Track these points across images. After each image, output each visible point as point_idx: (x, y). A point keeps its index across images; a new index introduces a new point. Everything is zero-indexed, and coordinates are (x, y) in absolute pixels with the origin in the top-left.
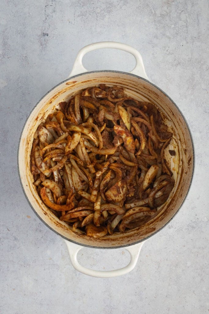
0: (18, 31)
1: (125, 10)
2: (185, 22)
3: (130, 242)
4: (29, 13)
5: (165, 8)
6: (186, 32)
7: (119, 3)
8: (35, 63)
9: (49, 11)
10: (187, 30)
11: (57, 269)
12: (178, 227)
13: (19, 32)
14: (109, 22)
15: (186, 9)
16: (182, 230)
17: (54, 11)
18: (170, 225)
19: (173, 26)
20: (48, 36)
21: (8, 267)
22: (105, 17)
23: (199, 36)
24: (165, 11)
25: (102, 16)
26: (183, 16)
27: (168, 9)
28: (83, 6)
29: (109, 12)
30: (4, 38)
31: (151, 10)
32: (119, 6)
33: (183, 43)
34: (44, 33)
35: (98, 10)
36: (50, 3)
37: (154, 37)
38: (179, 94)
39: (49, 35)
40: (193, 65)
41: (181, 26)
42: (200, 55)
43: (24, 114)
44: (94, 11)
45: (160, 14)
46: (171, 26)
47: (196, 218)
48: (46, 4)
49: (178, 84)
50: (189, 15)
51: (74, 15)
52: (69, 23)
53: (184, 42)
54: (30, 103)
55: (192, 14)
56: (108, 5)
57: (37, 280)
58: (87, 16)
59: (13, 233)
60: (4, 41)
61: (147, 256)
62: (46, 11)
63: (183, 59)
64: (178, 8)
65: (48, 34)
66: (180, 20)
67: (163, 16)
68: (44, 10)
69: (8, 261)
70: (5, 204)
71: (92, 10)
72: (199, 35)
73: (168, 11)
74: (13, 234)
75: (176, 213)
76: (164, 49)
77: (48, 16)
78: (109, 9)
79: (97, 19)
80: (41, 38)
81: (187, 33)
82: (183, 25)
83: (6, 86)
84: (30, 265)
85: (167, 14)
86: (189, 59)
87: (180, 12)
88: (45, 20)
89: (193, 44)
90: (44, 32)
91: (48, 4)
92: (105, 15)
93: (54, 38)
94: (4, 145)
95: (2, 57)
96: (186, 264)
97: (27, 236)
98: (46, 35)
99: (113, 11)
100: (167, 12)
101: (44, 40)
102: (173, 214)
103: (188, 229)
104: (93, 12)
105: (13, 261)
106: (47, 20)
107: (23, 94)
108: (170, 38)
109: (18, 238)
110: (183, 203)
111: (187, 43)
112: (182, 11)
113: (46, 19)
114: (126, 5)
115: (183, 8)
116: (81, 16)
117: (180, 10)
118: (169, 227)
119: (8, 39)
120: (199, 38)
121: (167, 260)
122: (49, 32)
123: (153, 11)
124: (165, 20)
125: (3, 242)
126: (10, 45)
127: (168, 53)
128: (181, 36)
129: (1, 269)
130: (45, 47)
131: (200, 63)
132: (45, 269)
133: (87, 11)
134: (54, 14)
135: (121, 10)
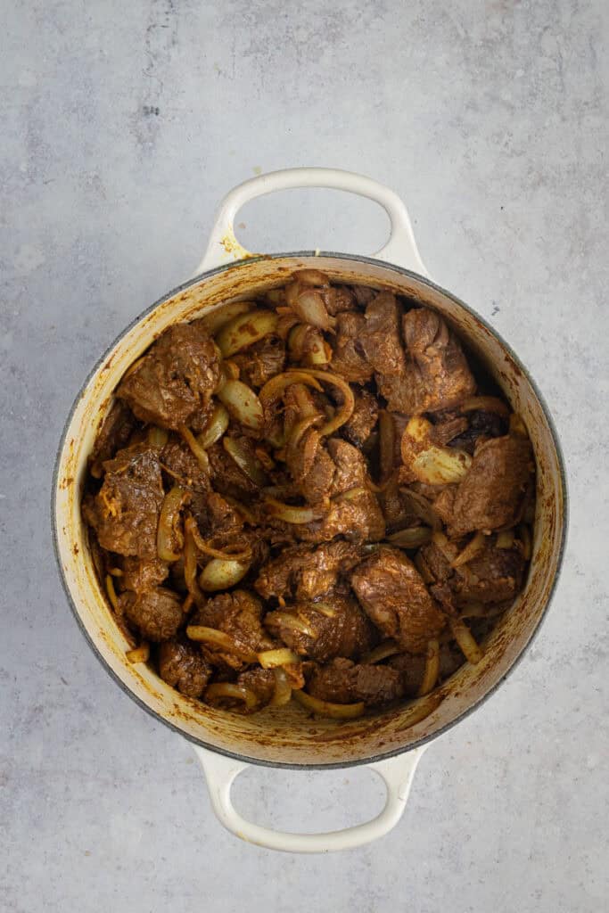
0: (72, 103)
1: (379, 30)
2: (555, 60)
3: (383, 747)
4: (101, 51)
5: (495, 21)
6: (559, 88)
7: (360, 12)
8: (123, 196)
9: (160, 42)
10: (562, 84)
13: (75, 105)
14: (333, 68)
15: (558, 22)
16: (568, 663)
17: (173, 42)
19: (520, 73)
20: (159, 117)
21: (67, 789)
22: (323, 53)
23: (598, 99)
24: (496, 31)
25: (314, 50)
26: (549, 44)
27: (503, 22)
28: (256, 23)
29: (334, 38)
30: (32, 125)
31: (455, 28)
32: (361, 20)
33: (551, 121)
34: (145, 108)
35: (302, 35)
36: (162, 20)
37: (468, 107)
38: (547, 268)
39: (162, 112)
40: (584, 182)
41: (543, 72)
42: (602, 154)
43: (97, 345)
44: (290, 38)
45: (483, 40)
46: (514, 74)
48: (151, 24)
49: (540, 240)
50: (565, 38)
51: (233, 51)
52: (217, 75)
53: (556, 118)
55: (575, 35)
56: (329, 19)
57: (152, 825)
58: (270, 52)
59: (77, 691)
60: (32, 135)
62: (151, 43)
63: (552, 167)
64: (532, 21)
65: (157, 109)
66: (541, 55)
67: (490, 45)
68: (144, 40)
69: (66, 771)
70: (52, 607)
71: (284, 37)
72: (598, 95)
73: (504, 30)
74: (80, 695)
75: (517, 661)
76: (496, 139)
77: (155, 57)
78: (334, 31)
79: (298, 61)
80: (137, 122)
81: (562, 91)
82: (549, 70)
83: (41, 265)
84: (131, 780)
85: (502, 39)
86: (572, 168)
87: (540, 30)
88: (148, 69)
89: (579, 124)
90: (148, 104)
91: (153, 23)
92: (321, 49)
93: (177, 119)
94: (42, 435)
95: (27, 180)
96: (585, 760)
98: (152, 112)
99: (343, 36)
100: (501, 33)
101: (149, 128)
103: (586, 659)
104: (286, 42)
105: (80, 771)
106: (152, 70)
107: (93, 286)
108: (512, 108)
109: (94, 704)
111: (564, 119)
112: (546, 28)
113: (152, 65)
114: (381, 17)
115: (547, 21)
116: (254, 54)
117: (538, 26)
119: (42, 128)
120: (597, 103)
121: (528, 752)
122: (160, 104)
123: (461, 32)
124: (496, 56)
125: (50, 716)
126: (49, 146)
127: (509, 152)
128: (544, 101)
129: (47, 795)
130: (150, 148)
131: (603, 179)
132: (174, 792)
133: (268, 39)
134: (173, 52)
135: (367, 31)
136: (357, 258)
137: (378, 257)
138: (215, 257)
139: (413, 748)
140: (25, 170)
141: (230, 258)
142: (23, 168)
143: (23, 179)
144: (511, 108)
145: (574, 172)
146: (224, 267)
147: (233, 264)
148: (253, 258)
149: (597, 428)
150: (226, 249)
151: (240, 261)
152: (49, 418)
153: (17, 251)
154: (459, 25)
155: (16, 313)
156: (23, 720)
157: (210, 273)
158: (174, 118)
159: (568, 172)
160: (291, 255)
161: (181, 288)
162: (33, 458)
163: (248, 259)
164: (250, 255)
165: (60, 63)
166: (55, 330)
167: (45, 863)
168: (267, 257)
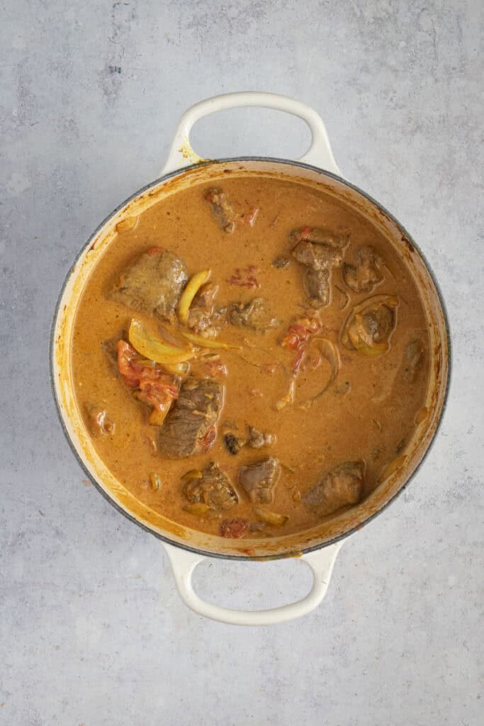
0: (53, 63)
1: (293, 9)
2: (430, 35)
3: (310, 542)
4: (77, 23)
5: (385, 4)
6: (433, 56)
8: (93, 136)
9: (122, 16)
10: (436, 53)
11: (153, 599)
12: (426, 497)
13: (56, 65)
14: (257, 38)
15: (433, 5)
16: (434, 504)
17: (133, 17)
18: (408, 494)
19: (403, 44)
20: (121, 74)
21: (42, 597)
22: (249, 26)
23: (463, 66)
24: (384, 11)
25: (243, 24)
26: (426, 21)
27: (390, 5)
29: (258, 15)
30: (22, 79)
31: (353, 9)
33: (426, 82)
34: (110, 67)
35: (233, 12)
37: (361, 70)
39: (124, 71)
40: (451, 130)
41: (421, 44)
42: (466, 109)
43: (70, 251)
44: (224, 14)
45: (373, 18)
46: (398, 45)
47: (466, 477)
48: (116, 2)
49: (416, 174)
50: (438, 17)
51: (180, 24)
52: (166, 43)
53: (430, 80)
54: (84, 226)
55: (446, 15)
57: (109, 626)
58: (208, 25)
59: (51, 521)
60: (22, 87)
61: (356, 565)
62: (116, 17)
63: (427, 118)
64: (413, 4)
65: (120, 69)
66: (420, 30)
67: (380, 22)
68: (110, 15)
69: (42, 583)
70: (33, 455)
71: (219, 13)
72: (463, 62)
73: (391, 10)
74: (53, 524)
75: (413, 475)
76: (383, 95)
77: (119, 28)
78: (258, 9)
79: (230, 33)
80: (103, 79)
81: (435, 58)
82: (426, 42)
83: (28, 188)
84: (92, 592)
85: (389, 17)
86: (442, 118)
87: (419, 11)
88: (113, 37)
89: (448, 84)
90: (113, 65)
92: (248, 23)
93: (135, 77)
95: (18, 122)
96: (447, 580)
97: (85, 527)
98: (116, 70)
99: (265, 14)
100: (388, 13)
101: (113, 83)
102: (407, 476)
103: (448, 501)
104: (221, 18)
105: (53, 584)
106: (117, 38)
107: (68, 206)
108: (397, 71)
109: (64, 531)
110: (427, 452)
111: (436, 81)
112: (423, 10)
113: (116, 34)
115: (425, 3)
116: (195, 27)
117: (418, 7)
118: (405, 498)
119: (30, 82)
120: (462, 69)
122: (123, 65)
123: (357, 11)
124: (384, 31)
125: (30, 540)
126: (35, 96)
127: (393, 105)
128: (421, 66)
129: (27, 602)
130: (114, 99)
131: (466, 127)
132: (126, 601)
133: (206, 15)
134: (133, 24)
135: (284, 10)
136: (285, 162)
137: (302, 161)
138: (175, 162)
139: (333, 543)
140: (16, 115)
141: (186, 163)
142: (15, 113)
143: (15, 122)
144: (395, 71)
145: (444, 121)
146: (182, 169)
147: (189, 167)
148: (206, 162)
149: (459, 321)
150: (184, 156)
151: (194, 165)
152: (32, 308)
153: (9, 178)
154: (355, 7)
155: (8, 226)
156: (9, 543)
157: (171, 174)
158: (133, 75)
159: (439, 122)
160: (234, 160)
161: (149, 186)
162: (20, 339)
163: (201, 163)
164: (203, 160)
165: (45, 31)
166: (38, 240)
167: (25, 655)
168: (216, 162)
